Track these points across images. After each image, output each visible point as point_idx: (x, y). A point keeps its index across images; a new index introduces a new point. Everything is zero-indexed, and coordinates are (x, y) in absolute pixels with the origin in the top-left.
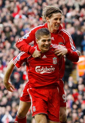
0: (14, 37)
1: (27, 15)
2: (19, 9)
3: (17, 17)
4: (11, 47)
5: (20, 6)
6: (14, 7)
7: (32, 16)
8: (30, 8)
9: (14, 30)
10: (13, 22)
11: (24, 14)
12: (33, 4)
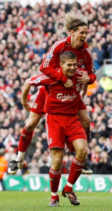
0: (18, 54)
1: (31, 31)
2: (23, 24)
3: (21, 32)
4: (15, 65)
5: (24, 21)
6: (18, 22)
7: (36, 31)
8: (34, 23)
9: (18, 46)
10: (16, 38)
11: (28, 30)
12: (38, 19)
